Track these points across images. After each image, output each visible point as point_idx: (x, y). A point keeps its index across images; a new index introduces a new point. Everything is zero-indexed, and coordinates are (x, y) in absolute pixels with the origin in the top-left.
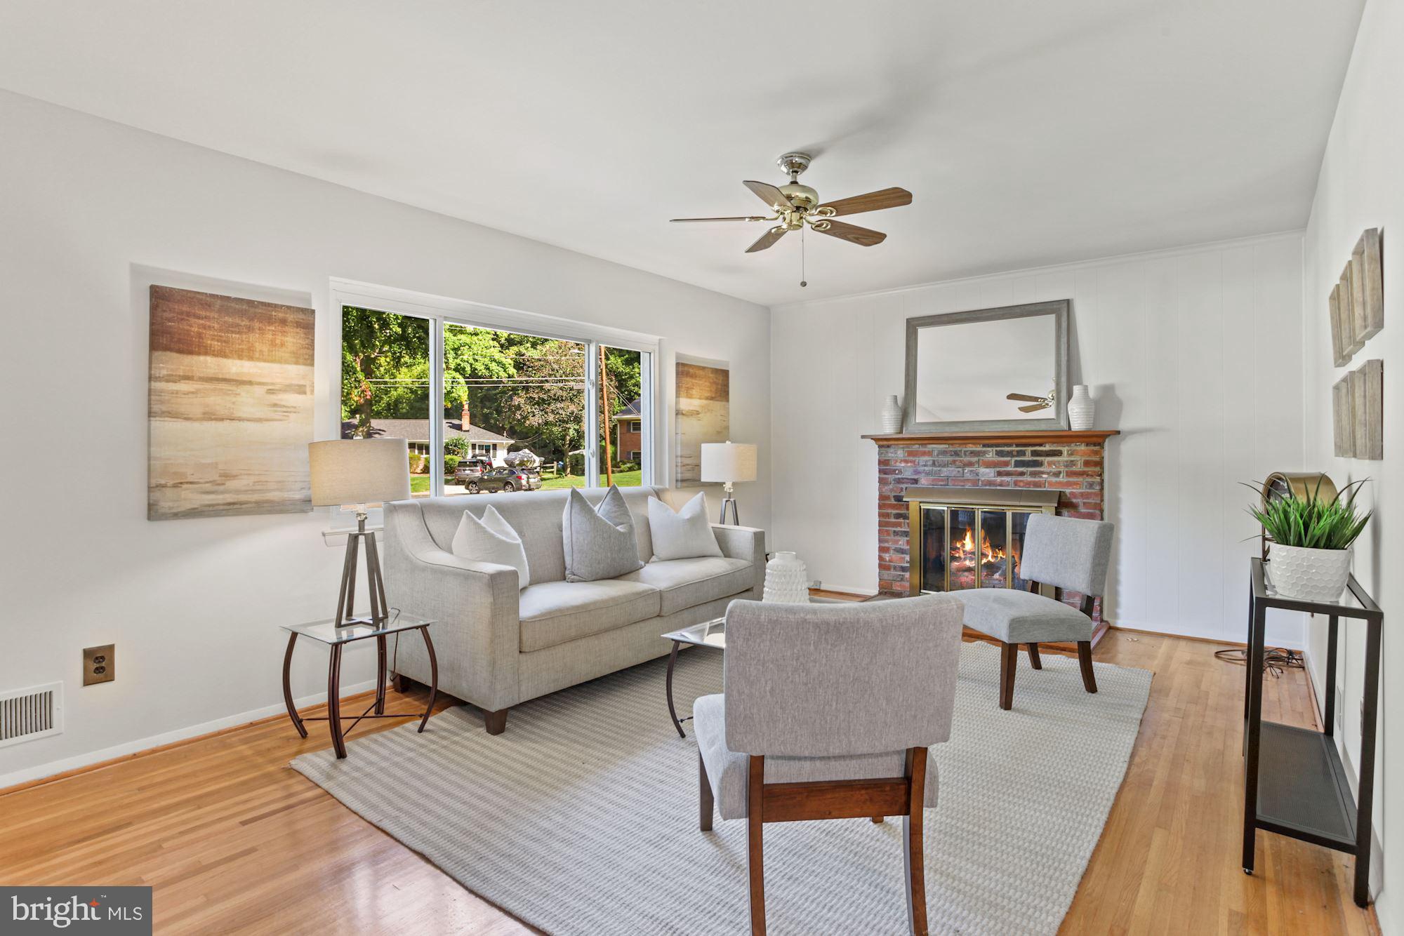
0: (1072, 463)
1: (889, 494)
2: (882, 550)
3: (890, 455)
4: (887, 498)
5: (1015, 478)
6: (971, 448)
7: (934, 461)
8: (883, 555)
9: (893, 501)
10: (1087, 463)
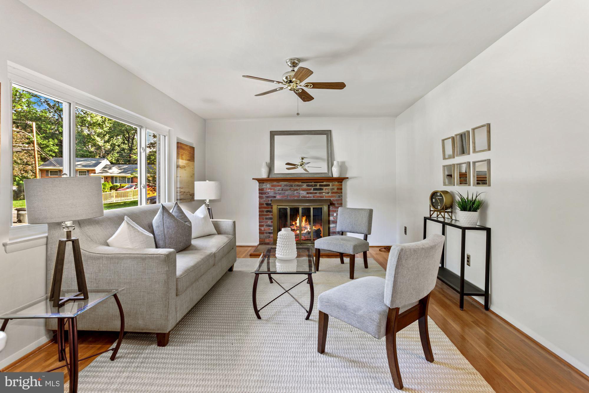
0: (333, 189)
1: (264, 202)
2: (260, 226)
3: (264, 186)
4: (263, 204)
5: (313, 195)
6: (297, 183)
7: (282, 189)
8: (261, 228)
9: (265, 206)
10: (338, 189)
